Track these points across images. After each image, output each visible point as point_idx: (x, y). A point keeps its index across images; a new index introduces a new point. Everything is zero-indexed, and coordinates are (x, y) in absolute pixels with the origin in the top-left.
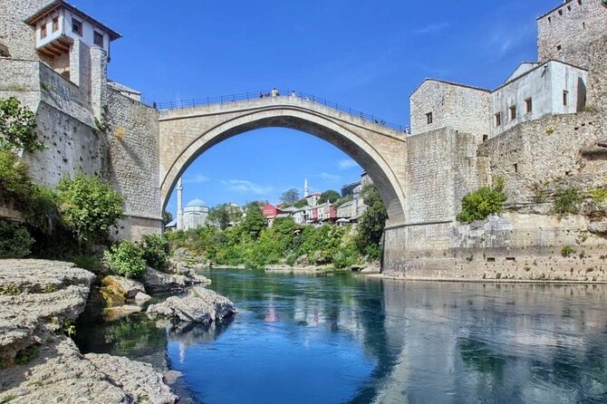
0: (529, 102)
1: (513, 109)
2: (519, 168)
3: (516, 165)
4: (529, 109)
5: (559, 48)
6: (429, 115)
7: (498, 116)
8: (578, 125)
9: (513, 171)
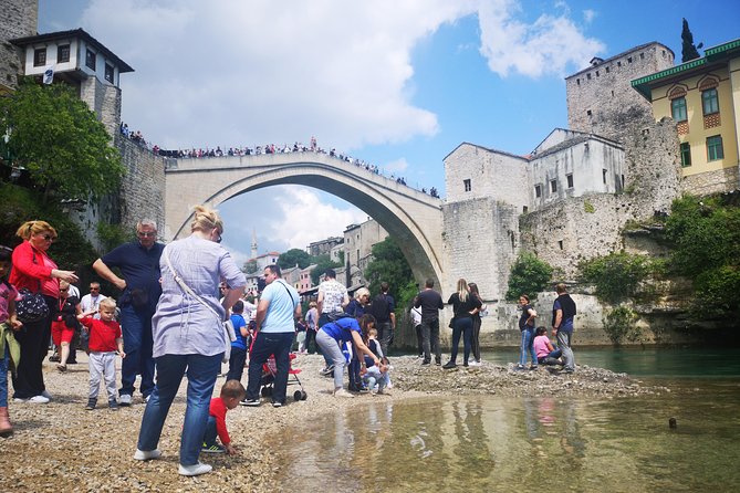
0: (570, 178)
1: (554, 183)
2: (564, 246)
3: (561, 242)
4: (571, 184)
5: (589, 113)
6: (467, 182)
7: (538, 188)
8: (619, 206)
9: (559, 248)
